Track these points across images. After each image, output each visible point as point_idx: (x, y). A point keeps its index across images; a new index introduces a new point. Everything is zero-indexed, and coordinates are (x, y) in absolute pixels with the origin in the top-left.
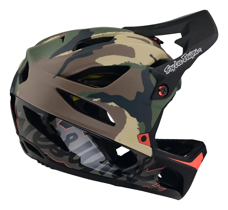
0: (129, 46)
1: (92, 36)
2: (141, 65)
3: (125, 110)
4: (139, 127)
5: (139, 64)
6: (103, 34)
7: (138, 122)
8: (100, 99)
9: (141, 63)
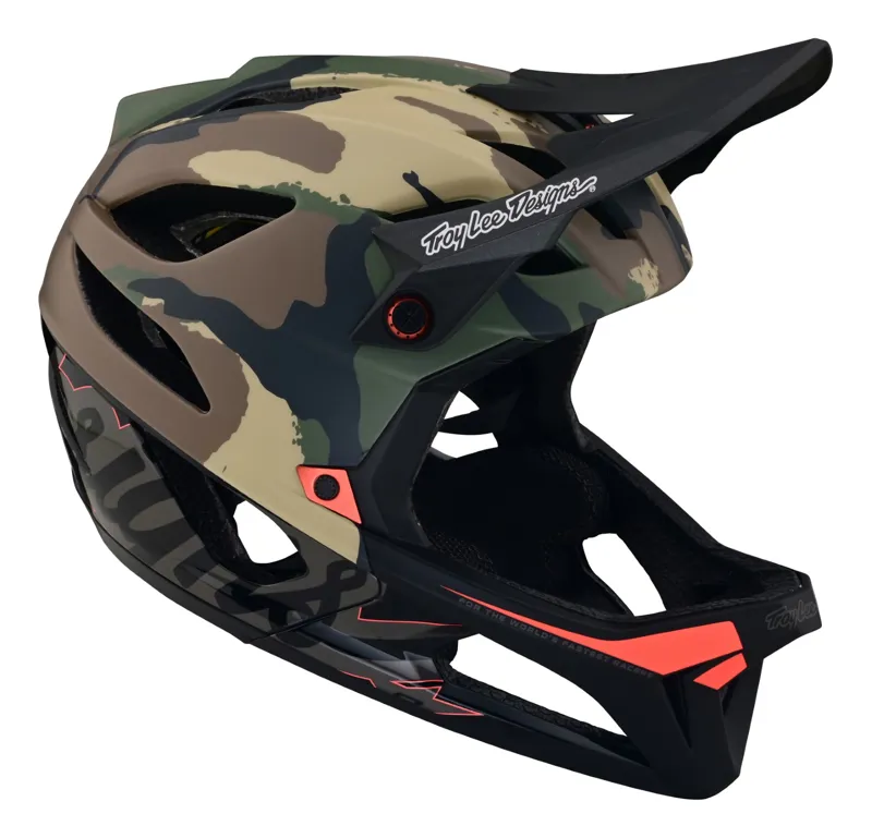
1: (293, 81)
2: (340, 203)
3: (241, 360)
4: (300, 436)
5: (336, 198)
6: (338, 76)
7: (295, 418)
8: (161, 301)
9: (344, 198)
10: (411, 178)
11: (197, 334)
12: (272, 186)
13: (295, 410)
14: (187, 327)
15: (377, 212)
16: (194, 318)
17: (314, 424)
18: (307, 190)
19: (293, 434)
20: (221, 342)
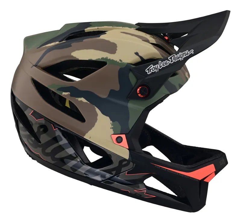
0: (112, 41)
1: (85, 29)
2: (120, 62)
3: (95, 107)
4: (113, 126)
5: (118, 61)
6: (99, 27)
7: (111, 122)
8: (70, 93)
9: (120, 60)
10: (137, 54)
11: (81, 101)
12: (99, 59)
13: (111, 119)
14: (78, 100)
15: (129, 63)
16: (81, 97)
17: (117, 123)
18: (110, 59)
19: (111, 126)
20: (89, 103)
